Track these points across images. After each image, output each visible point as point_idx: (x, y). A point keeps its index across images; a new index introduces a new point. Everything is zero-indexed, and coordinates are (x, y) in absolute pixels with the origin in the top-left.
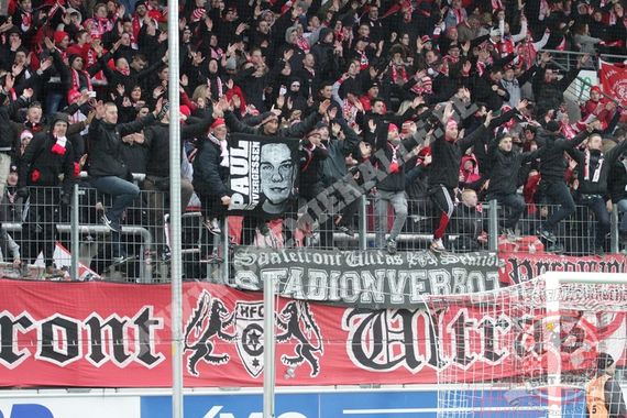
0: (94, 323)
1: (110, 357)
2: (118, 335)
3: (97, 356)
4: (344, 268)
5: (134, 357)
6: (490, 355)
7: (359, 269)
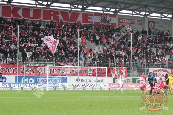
0: (11, 69)
1: (12, 72)
2: (13, 70)
3: (11, 72)
4: (37, 64)
5: (15, 72)
6: (54, 73)
7: (39, 64)
